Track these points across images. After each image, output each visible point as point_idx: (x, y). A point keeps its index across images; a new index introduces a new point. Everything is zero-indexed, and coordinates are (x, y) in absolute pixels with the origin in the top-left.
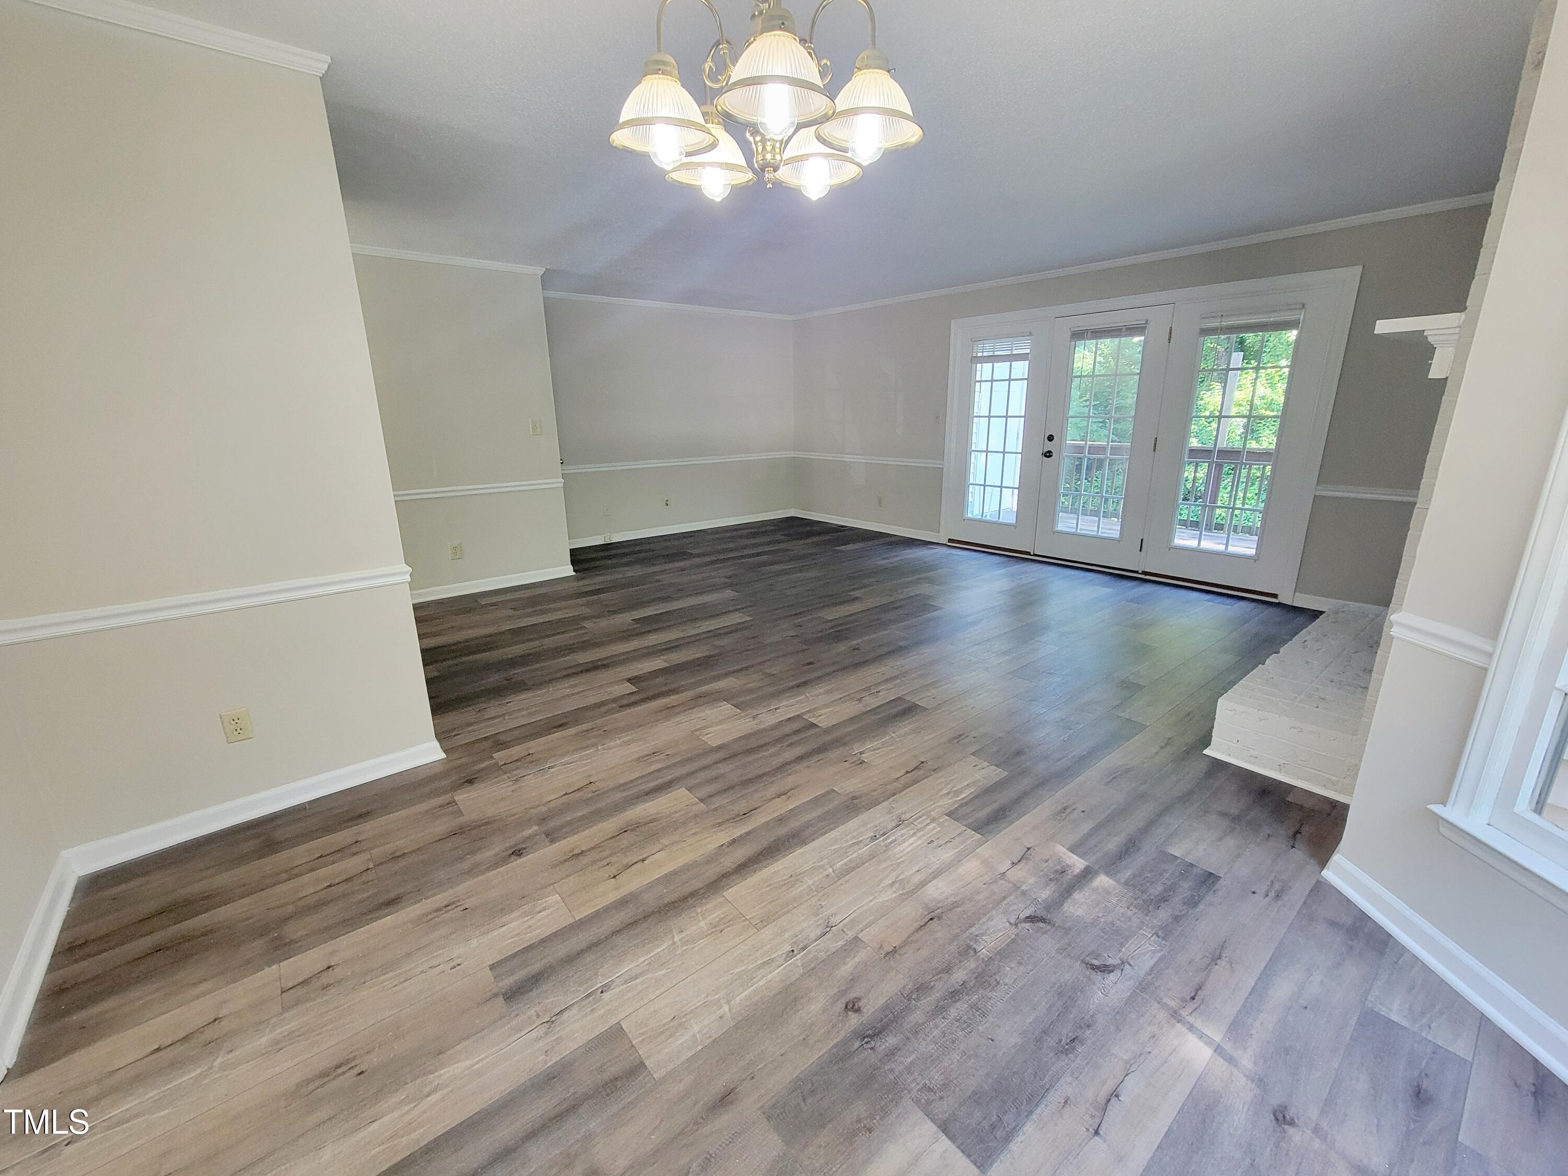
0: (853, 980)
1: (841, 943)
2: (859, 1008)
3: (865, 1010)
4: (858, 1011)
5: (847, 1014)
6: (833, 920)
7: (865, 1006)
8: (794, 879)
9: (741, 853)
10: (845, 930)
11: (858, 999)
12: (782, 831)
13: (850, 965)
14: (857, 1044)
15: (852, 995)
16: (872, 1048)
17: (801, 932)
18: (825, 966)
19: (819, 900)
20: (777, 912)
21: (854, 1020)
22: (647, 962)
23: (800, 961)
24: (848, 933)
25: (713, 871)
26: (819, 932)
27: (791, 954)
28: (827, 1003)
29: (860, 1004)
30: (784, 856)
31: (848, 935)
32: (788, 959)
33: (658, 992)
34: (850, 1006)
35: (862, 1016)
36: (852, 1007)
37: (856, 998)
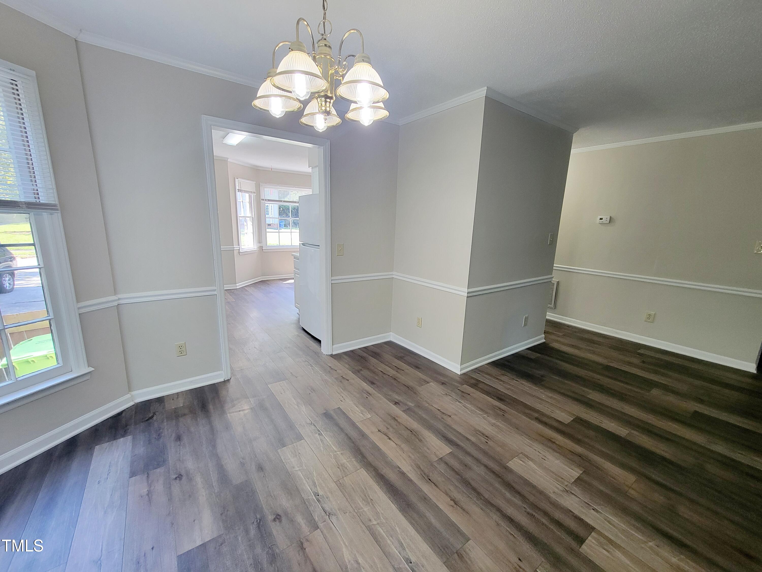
0: (292, 521)
1: (317, 519)
2: (276, 521)
3: (273, 523)
4: (274, 520)
5: (274, 514)
6: (334, 519)
7: (275, 524)
8: (369, 501)
9: (392, 476)
10: (325, 523)
11: (280, 521)
12: (413, 499)
13: (301, 520)
14: (258, 516)
15: (284, 519)
16: (253, 522)
17: (330, 500)
18: (305, 508)
19: (350, 512)
20: (345, 491)
21: (270, 517)
22: (328, 444)
23: (312, 498)
24: (323, 524)
25: (380, 465)
26: (327, 508)
27: (317, 495)
28: (284, 507)
29: (277, 522)
30: (389, 498)
31: (321, 523)
32: (314, 493)
33: (313, 449)
34: (278, 517)
35: (271, 521)
36: (278, 518)
37: (281, 521)
